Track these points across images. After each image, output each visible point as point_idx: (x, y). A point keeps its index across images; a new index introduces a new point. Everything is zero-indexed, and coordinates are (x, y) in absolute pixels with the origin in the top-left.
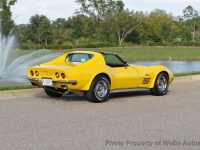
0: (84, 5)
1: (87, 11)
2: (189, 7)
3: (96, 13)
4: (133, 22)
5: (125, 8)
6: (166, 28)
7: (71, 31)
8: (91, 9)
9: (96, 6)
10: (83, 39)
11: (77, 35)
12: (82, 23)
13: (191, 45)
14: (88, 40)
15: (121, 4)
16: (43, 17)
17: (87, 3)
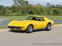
0: (15, 2)
1: (16, 4)
2: (48, 3)
3: (19, 5)
4: (31, 8)
5: (28, 3)
7: (12, 10)
9: (19, 2)
12: (15, 8)
13: (50, 15)
14: (17, 13)
15: (27, 2)
16: (3, 6)
17: (17, 1)
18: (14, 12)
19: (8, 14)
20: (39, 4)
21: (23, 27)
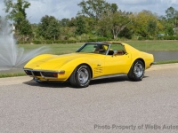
0: (84, 7)
1: (87, 13)
2: (171, 8)
3: (95, 14)
4: (125, 21)
5: (118, 10)
6: (152, 26)
8: (91, 10)
9: (95, 8)
10: (84, 35)
11: (80, 32)
12: (84, 23)
14: (88, 36)
15: (114, 7)
16: (52, 18)
17: (88, 5)
18: (82, 33)
19: (66, 38)
20: (146, 12)
21: (62, 73)
